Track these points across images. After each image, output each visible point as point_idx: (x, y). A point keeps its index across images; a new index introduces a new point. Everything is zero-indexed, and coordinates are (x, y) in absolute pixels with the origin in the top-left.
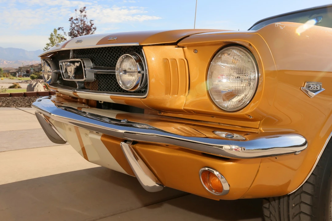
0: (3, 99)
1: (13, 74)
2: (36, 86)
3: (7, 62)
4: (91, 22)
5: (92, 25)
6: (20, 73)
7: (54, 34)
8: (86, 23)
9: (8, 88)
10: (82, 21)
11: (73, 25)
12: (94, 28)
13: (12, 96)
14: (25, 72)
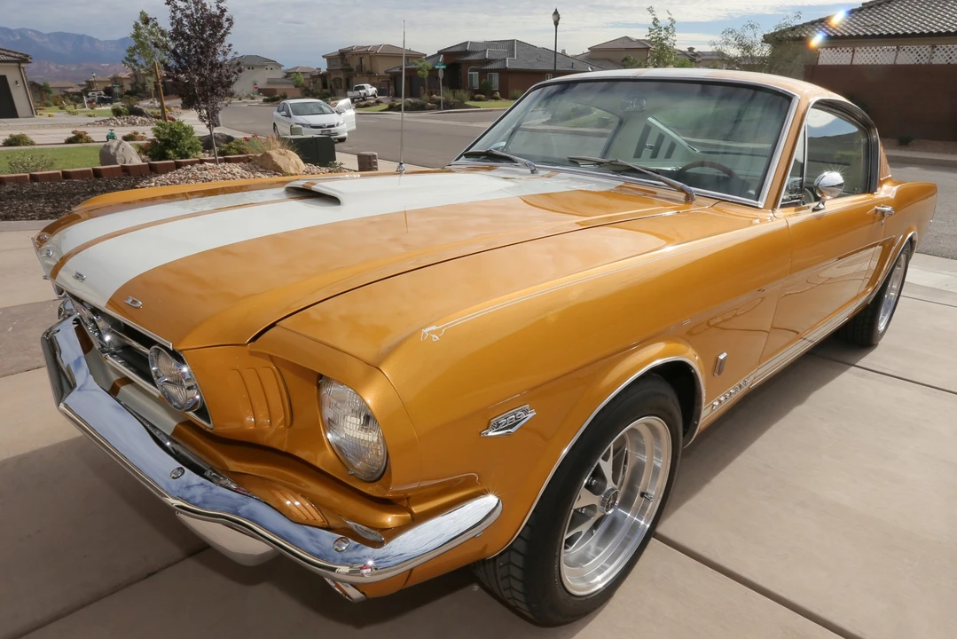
0: (49, 186)
1: (76, 97)
2: (120, 150)
3: (57, 68)
4: (220, 4)
5: (223, 11)
6: (90, 94)
7: (141, 25)
8: (208, 7)
9: (63, 142)
10: (197, 5)
11: (179, 15)
12: (228, 20)
13: (68, 178)
14: (102, 92)
